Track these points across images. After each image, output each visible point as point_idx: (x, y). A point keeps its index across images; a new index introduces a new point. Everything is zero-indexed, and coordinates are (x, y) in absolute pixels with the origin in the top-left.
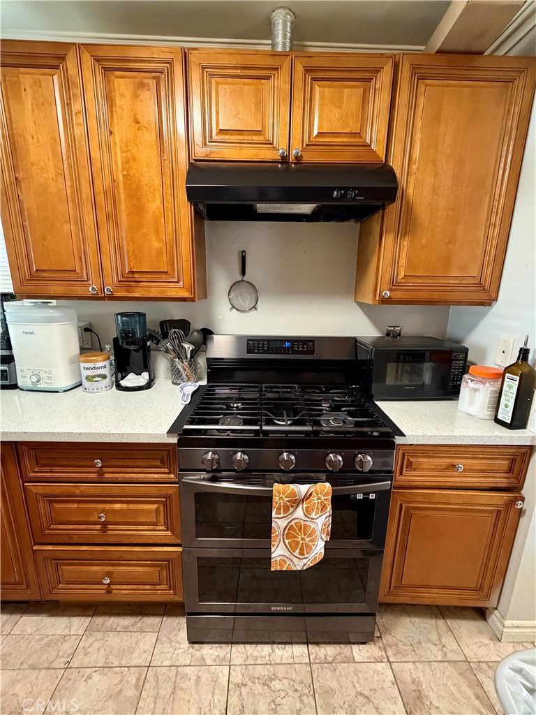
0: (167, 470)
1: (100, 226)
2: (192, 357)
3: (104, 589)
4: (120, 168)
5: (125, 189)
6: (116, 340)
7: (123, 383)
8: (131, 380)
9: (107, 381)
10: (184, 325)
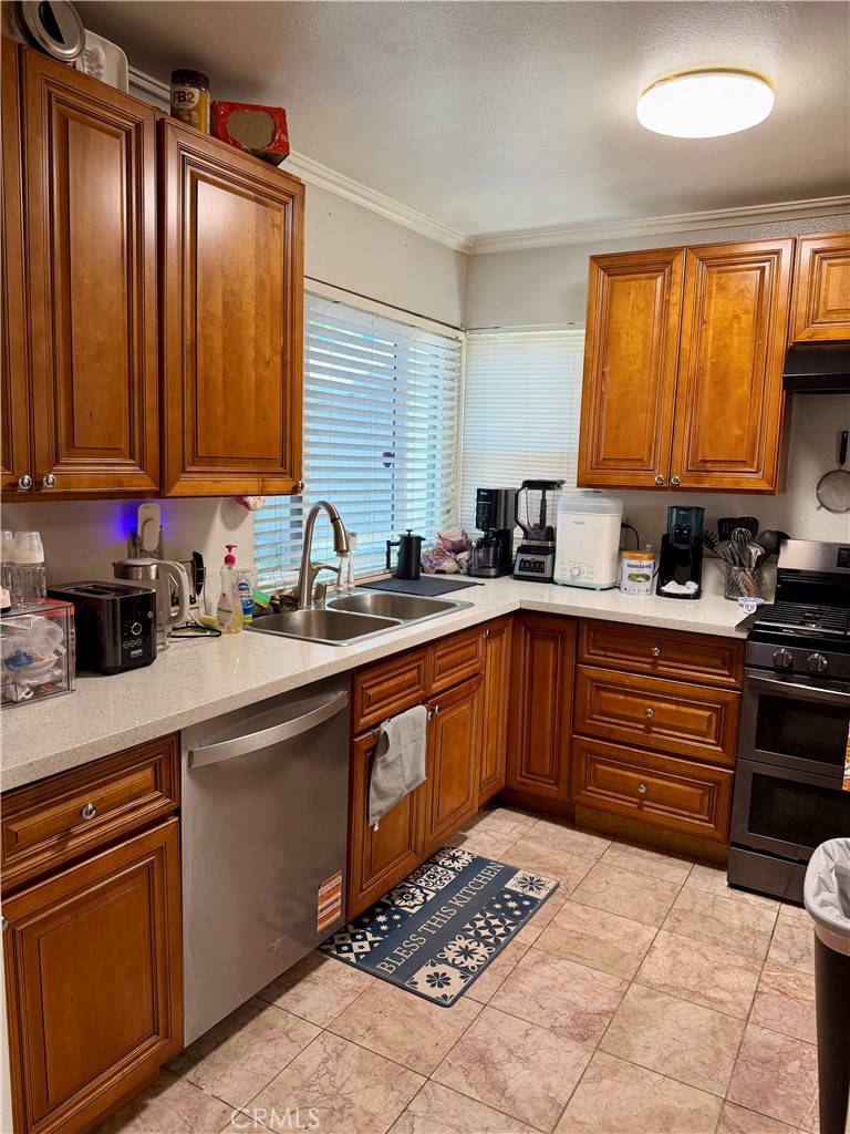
0: (726, 673)
1: (678, 414)
2: (757, 566)
3: (634, 803)
4: (709, 356)
5: (711, 376)
6: (665, 538)
7: (665, 589)
8: (672, 587)
9: (649, 583)
10: (751, 524)
